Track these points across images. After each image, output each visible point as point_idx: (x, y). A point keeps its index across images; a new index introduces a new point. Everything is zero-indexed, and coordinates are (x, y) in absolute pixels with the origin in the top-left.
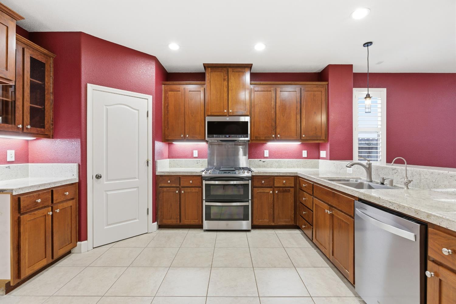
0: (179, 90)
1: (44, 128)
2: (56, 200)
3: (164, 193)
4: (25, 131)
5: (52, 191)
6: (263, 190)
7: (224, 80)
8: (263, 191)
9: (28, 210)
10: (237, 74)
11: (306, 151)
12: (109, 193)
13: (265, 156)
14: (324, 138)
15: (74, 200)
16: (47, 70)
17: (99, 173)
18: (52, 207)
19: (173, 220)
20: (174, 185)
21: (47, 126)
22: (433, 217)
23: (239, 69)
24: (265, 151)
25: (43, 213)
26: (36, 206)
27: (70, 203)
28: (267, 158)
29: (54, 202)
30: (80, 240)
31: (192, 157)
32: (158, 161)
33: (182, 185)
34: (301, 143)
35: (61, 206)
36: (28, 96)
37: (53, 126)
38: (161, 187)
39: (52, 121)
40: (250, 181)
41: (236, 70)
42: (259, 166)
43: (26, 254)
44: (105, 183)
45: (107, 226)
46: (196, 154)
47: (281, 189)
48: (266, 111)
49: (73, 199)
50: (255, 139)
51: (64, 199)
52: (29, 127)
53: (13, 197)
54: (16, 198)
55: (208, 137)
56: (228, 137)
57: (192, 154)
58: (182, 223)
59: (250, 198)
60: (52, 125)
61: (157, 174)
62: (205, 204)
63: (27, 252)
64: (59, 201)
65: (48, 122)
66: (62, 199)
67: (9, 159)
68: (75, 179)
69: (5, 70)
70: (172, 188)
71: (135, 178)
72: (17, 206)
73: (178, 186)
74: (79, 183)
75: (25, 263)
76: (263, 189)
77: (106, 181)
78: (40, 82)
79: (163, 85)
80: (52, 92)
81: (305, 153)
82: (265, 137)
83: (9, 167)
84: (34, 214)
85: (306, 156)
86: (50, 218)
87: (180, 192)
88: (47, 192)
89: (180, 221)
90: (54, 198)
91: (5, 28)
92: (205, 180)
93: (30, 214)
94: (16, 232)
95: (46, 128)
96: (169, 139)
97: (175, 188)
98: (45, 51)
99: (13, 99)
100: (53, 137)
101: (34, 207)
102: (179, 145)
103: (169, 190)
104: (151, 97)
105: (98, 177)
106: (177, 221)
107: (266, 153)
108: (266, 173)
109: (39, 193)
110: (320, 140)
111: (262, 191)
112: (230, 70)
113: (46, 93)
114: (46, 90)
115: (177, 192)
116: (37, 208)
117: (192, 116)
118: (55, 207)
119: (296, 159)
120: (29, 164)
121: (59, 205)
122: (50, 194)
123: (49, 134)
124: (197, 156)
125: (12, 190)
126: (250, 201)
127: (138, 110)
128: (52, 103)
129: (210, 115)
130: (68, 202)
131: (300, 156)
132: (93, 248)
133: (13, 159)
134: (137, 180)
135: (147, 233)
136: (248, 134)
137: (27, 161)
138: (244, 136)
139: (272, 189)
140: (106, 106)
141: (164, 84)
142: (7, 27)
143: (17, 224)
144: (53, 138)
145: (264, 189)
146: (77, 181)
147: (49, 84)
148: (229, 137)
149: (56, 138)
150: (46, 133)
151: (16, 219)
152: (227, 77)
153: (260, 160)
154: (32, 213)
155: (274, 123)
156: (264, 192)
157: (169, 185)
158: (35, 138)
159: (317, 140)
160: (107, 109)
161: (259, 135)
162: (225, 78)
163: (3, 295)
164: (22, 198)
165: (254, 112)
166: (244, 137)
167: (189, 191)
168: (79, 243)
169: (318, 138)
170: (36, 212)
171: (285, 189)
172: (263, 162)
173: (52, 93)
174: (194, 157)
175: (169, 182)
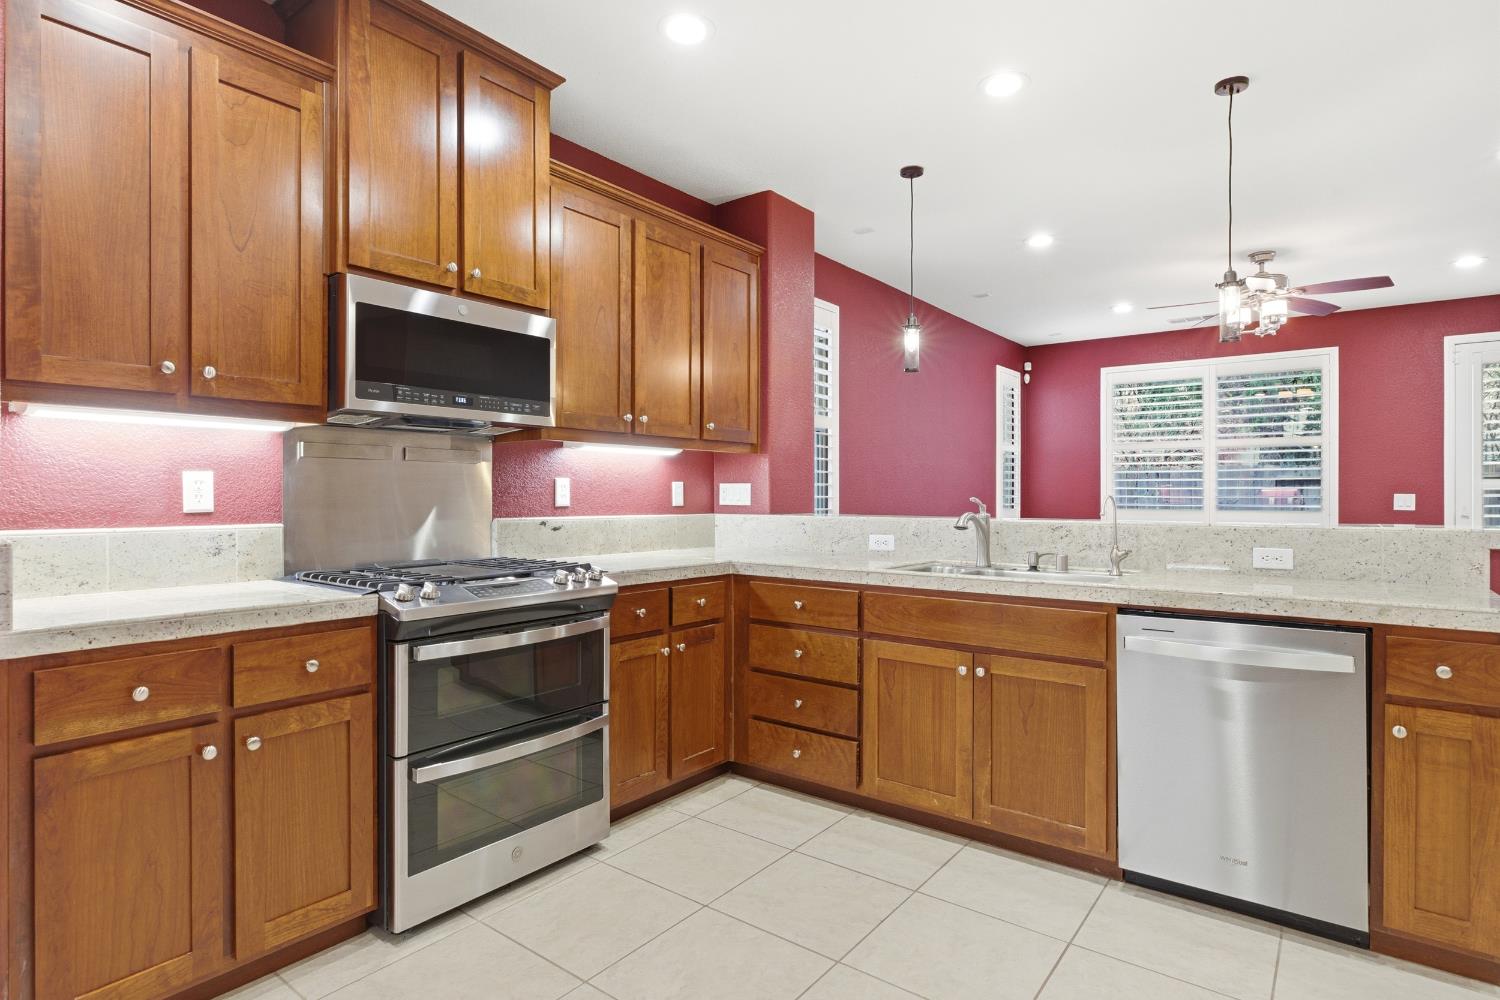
3: (85, 791)
6: (637, 647)
8: (638, 655)
10: (499, 94)
11: (683, 482)
13: (559, 504)
14: (754, 439)
19: (170, 967)
20: (180, 713)
22: (1394, 611)
23: (510, 79)
24: (555, 478)
28: (563, 510)
31: (172, 512)
33: (244, 698)
34: (680, 451)
41: (496, 73)
42: (540, 550)
46: (198, 491)
47: (691, 630)
48: (602, 307)
55: (359, 395)
56: (461, 405)
57: (175, 492)
59: (607, 695)
62: (406, 779)
70: (157, 738)
73: (219, 708)
76: (637, 642)
81: (678, 490)
82: (601, 421)
85: (679, 502)
87: (232, 750)
89: (233, 950)
92: (407, 642)
96: (43, 378)
97: (194, 730)
103: (130, 755)
106: (203, 961)
107: (563, 491)
108: (646, 572)
111: (636, 653)
112: (470, 60)
115: (210, 753)
119: (655, 513)
124: (210, 509)
126: (606, 708)
129: (368, 266)
136: (547, 399)
138: (531, 408)
139: (667, 637)
145: (643, 640)
148: (470, 405)
152: (455, 90)
153: (543, 523)
155: (628, 368)
156: (641, 657)
157: (147, 718)
159: (722, 443)
161: (578, 406)
162: (447, 91)
165: (561, 299)
166: (533, 413)
167: (294, 727)
171: (703, 631)
172: (555, 529)
174: (187, 515)
175: (141, 694)
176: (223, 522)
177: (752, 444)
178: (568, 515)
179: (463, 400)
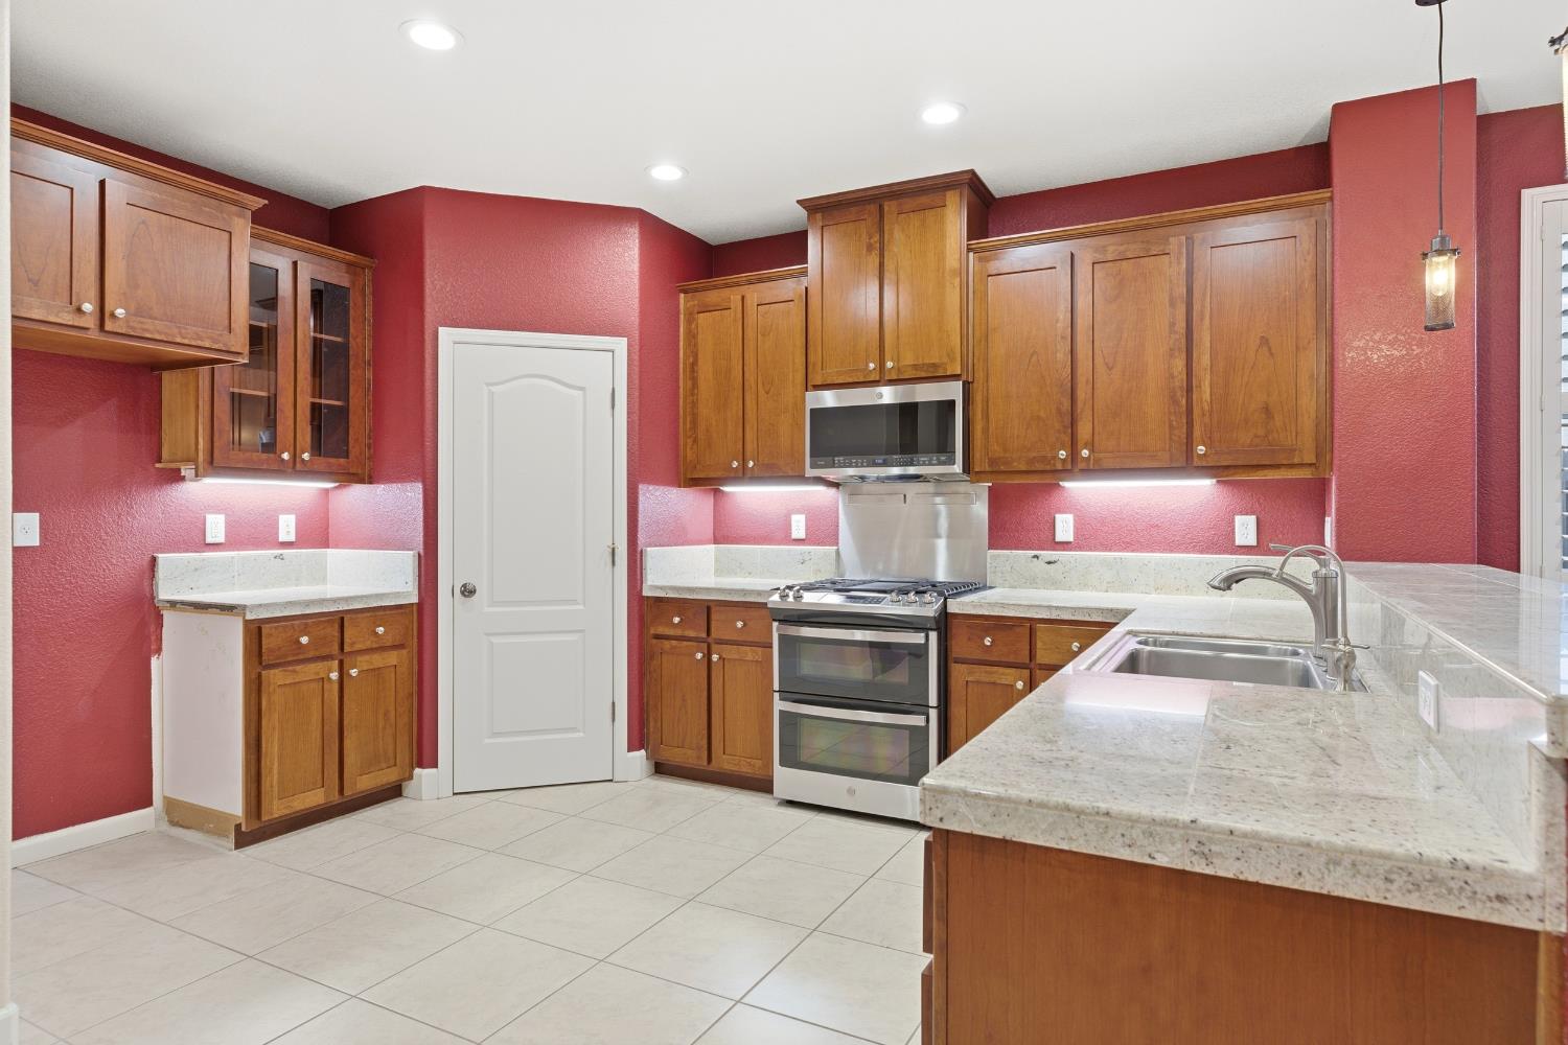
0: (725, 305)
1: (347, 457)
2: (353, 644)
3: (665, 657)
4: (298, 466)
5: (342, 619)
6: (989, 673)
7: (870, 248)
8: (987, 680)
9: (277, 659)
10: (915, 219)
11: (1253, 518)
12: (495, 640)
13: (1060, 537)
14: (1310, 458)
15: (404, 652)
16: (355, 304)
17: (472, 581)
18: (341, 663)
19: (689, 752)
20: (691, 633)
21: (354, 451)
23: (924, 200)
24: (1059, 517)
25: (318, 673)
26: (298, 654)
27: (392, 658)
28: (1065, 545)
29: (347, 649)
30: (421, 765)
31: (788, 539)
32: (651, 551)
33: (714, 634)
35: (365, 662)
36: (306, 379)
37: (372, 451)
38: (658, 637)
39: (370, 438)
40: (933, 635)
41: (909, 203)
42: (1033, 582)
43: (273, 764)
44: (487, 610)
45: (490, 737)
46: (799, 528)
48: (1034, 352)
49: (400, 646)
50: (987, 469)
51: (375, 646)
52: (306, 456)
53: (247, 623)
54: (254, 627)
55: (812, 467)
56: (882, 465)
57: (788, 527)
58: (714, 766)
59: (933, 700)
60: (369, 448)
61: (646, 593)
62: (779, 705)
63: (276, 759)
64: (358, 647)
65: (356, 440)
66: (368, 644)
67: (283, 537)
68: (408, 594)
69: (226, 332)
70: (684, 643)
71: (574, 602)
72: (255, 647)
73: (704, 635)
74: (420, 605)
75: (272, 787)
76: (988, 668)
77: (489, 606)
78: (339, 339)
79: (682, 295)
80: (369, 361)
81: (1245, 529)
82: (1032, 461)
83: (281, 557)
84: (294, 671)
85: (1252, 540)
86: (336, 687)
87: (708, 655)
88: (328, 621)
89: (709, 760)
90: (347, 640)
91: (227, 235)
92: (779, 621)
93: (285, 671)
94: (254, 709)
95: (351, 456)
96: (698, 476)
97: (695, 644)
98: (347, 257)
99: (272, 391)
100: (370, 479)
101: (294, 655)
102: (751, 497)
103: (677, 647)
104: (624, 341)
105: (468, 591)
106: (699, 758)
107: (1065, 528)
109: (306, 622)
110: (1292, 466)
111: (985, 678)
112: (890, 207)
113: (352, 363)
114: (351, 358)
115: (699, 656)
116: (301, 657)
117: (767, 393)
118: (347, 661)
119: (1202, 552)
120: (329, 551)
121: (359, 658)
122: (337, 626)
123: (360, 472)
124: (804, 537)
125: (244, 607)
126: (933, 714)
127: (582, 389)
128: (369, 388)
129: (821, 383)
130: (385, 654)
131: (1224, 543)
132: (454, 794)
133: (292, 538)
134: (581, 607)
135: (611, 781)
136: (954, 450)
137: (325, 543)
139: (1026, 673)
140: (488, 384)
141: (685, 292)
142: (230, 233)
143: (255, 689)
144: (371, 483)
145: (994, 668)
146: (415, 599)
147: (359, 340)
148: (885, 464)
149: (378, 483)
150: (351, 471)
151: (254, 676)
152: (876, 238)
153: (1036, 557)
154: (290, 668)
155: (1067, 404)
156: (995, 683)
157: (679, 632)
158: (337, 484)
159: (1278, 466)
160: (492, 394)
161: (1005, 450)
162: (872, 241)
163: (231, 850)
164: (266, 629)
165: (986, 360)
166: (940, 463)
167: (736, 656)
168: (417, 771)
169: (1282, 459)
170: (298, 668)
172: (1049, 563)
173: (369, 364)
174: (794, 540)
175: (676, 620)
176: (810, 545)
177: (1310, 465)
178: (1071, 550)
179: (880, 461)
